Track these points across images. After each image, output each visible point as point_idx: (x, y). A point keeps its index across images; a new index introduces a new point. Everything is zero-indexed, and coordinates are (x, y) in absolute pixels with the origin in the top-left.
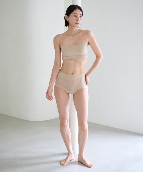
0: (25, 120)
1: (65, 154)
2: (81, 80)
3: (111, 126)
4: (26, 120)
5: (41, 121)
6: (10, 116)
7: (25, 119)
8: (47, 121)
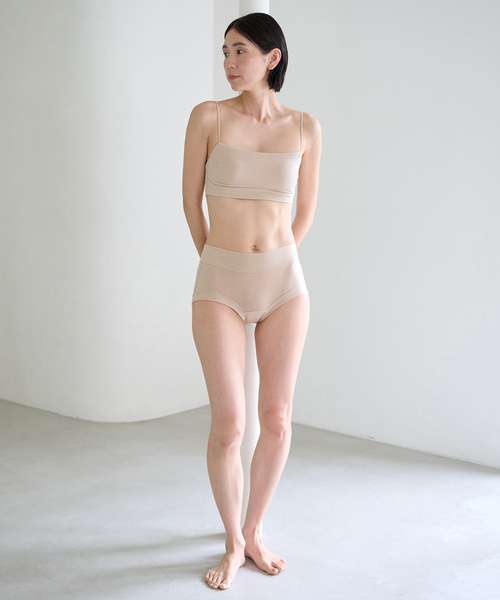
0: (77, 420)
1: (216, 537)
2: (288, 269)
3: (379, 438)
4: (81, 417)
5: (131, 423)
6: (24, 406)
7: (75, 416)
8: (152, 420)
